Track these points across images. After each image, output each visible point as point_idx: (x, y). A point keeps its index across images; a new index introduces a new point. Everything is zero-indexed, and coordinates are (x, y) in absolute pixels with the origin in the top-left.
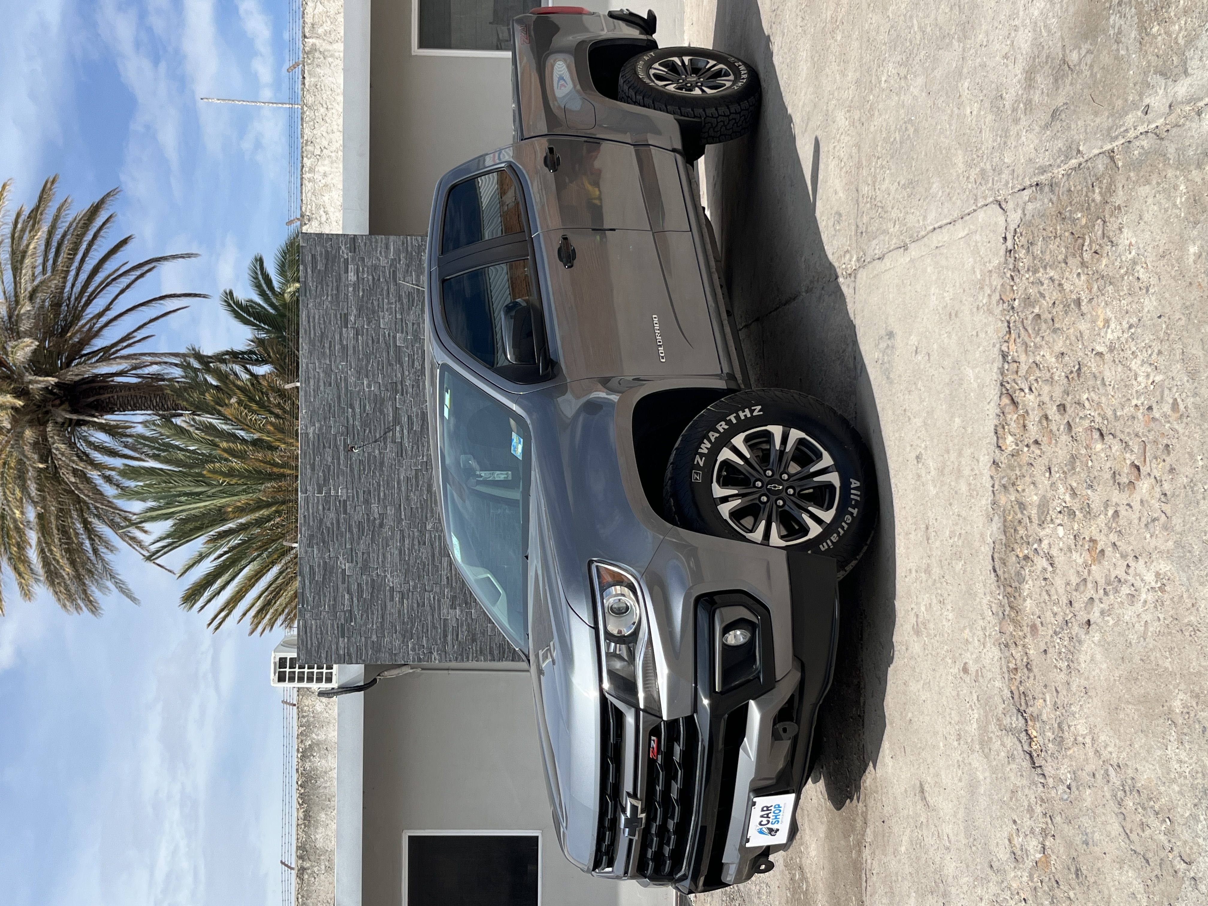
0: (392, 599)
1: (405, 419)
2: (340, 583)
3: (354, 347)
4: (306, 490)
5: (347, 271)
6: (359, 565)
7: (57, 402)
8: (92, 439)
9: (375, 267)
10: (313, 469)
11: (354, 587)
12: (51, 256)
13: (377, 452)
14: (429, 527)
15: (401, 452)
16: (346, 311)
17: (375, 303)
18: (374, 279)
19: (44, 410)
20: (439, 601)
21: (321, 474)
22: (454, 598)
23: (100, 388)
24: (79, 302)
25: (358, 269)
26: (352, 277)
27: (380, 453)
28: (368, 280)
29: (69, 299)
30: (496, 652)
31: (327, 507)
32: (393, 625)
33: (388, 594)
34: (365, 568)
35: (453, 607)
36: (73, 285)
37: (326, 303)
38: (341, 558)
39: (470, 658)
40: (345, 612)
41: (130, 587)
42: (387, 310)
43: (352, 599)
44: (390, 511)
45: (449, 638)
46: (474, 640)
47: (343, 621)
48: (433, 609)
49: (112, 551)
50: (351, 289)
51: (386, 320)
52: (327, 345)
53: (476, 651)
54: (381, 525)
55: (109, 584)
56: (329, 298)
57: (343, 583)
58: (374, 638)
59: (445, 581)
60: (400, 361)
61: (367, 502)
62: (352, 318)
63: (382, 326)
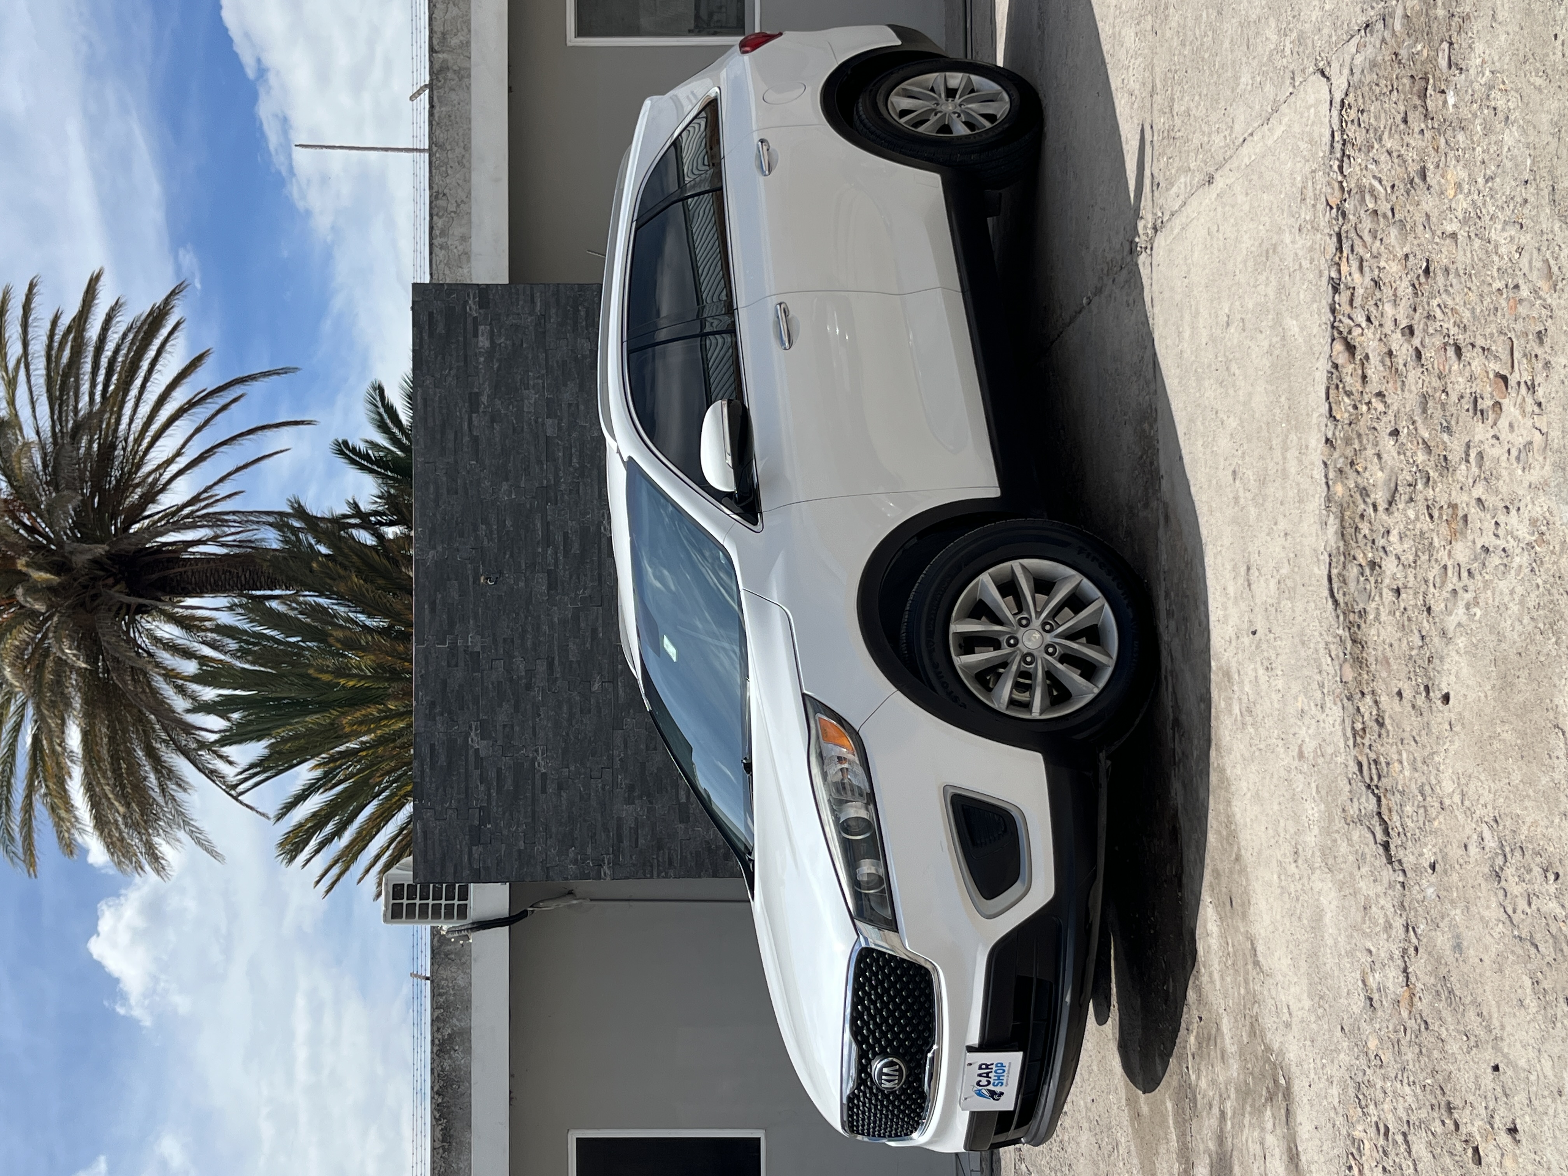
0: (544, 791)
1: (559, 538)
2: (471, 768)
3: (488, 439)
4: (424, 640)
5: (476, 335)
6: (499, 742)
7: (110, 581)
8: (159, 633)
9: (516, 328)
10: (433, 610)
11: (493, 774)
12: (101, 378)
13: (522, 584)
14: (595, 688)
15: (553, 583)
16: (476, 390)
17: (518, 378)
18: (514, 344)
19: (93, 592)
20: (611, 792)
21: (444, 617)
22: (631, 788)
23: (169, 560)
24: (140, 445)
25: (492, 332)
26: (483, 342)
27: (527, 586)
28: (506, 347)
29: (126, 440)
30: (693, 864)
31: (453, 662)
32: (547, 829)
33: (538, 783)
34: (506, 747)
35: (630, 801)
36: (131, 421)
37: (449, 379)
38: (473, 734)
39: (655, 870)
40: (480, 808)
41: (210, 837)
42: (533, 387)
43: (489, 791)
44: (541, 667)
45: (626, 843)
46: (660, 847)
47: (476, 822)
48: (603, 804)
49: (185, 790)
50: (482, 359)
51: (532, 401)
52: (451, 436)
53: (664, 863)
54: (529, 687)
55: (182, 835)
56: (453, 372)
57: (477, 768)
58: (521, 844)
59: (617, 765)
60: (551, 457)
61: (509, 655)
62: (484, 399)
63: (526, 409)
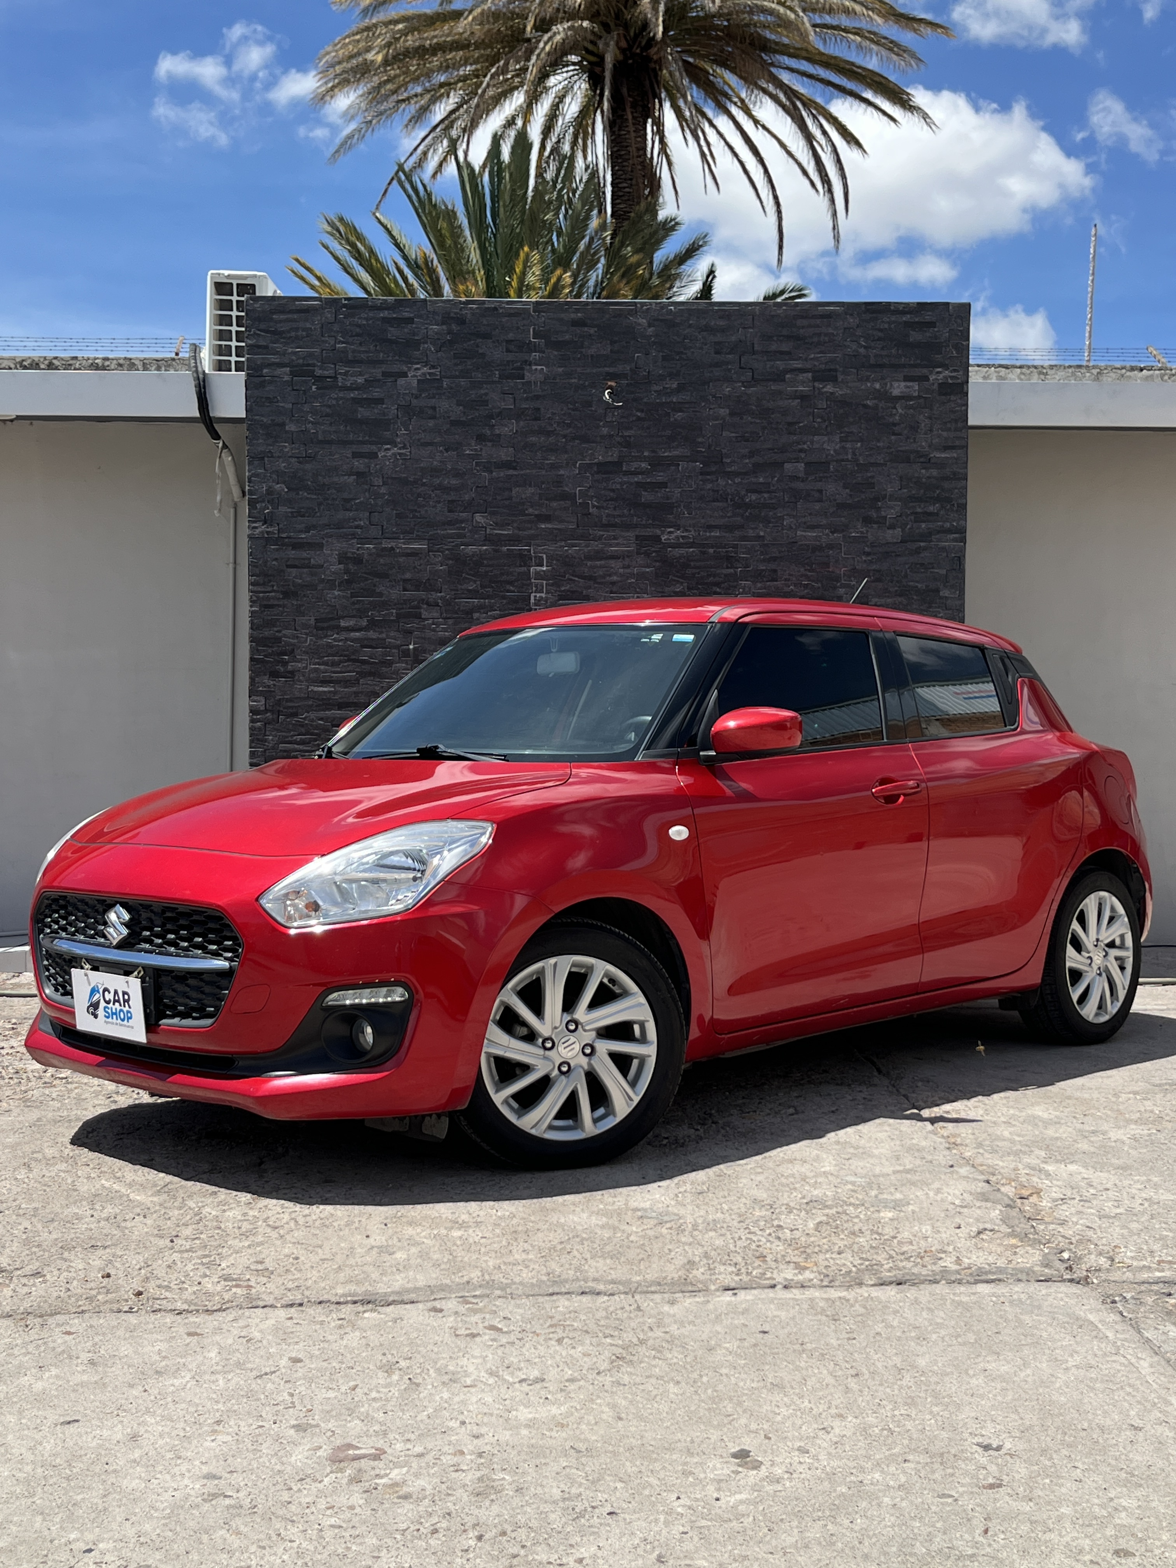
0: (355, 455)
1: (660, 477)
2: (384, 368)
3: (780, 392)
4: (539, 312)
5: (907, 379)
6: (415, 402)
9: (914, 428)
10: (576, 323)
11: (376, 393)
13: (605, 431)
14: (478, 517)
15: (606, 469)
16: (840, 378)
17: (854, 429)
18: (894, 425)
20: (354, 536)
21: (567, 337)
22: (358, 560)
24: (766, 80)
25: (910, 398)
26: (898, 388)
27: (602, 437)
28: (891, 415)
29: (772, 64)
30: (267, 633)
31: (512, 347)
32: (310, 458)
33: (366, 449)
34: (408, 410)
35: (343, 558)
37: (854, 346)
38: (425, 370)
39: (256, 588)
40: (335, 378)
41: (354, 150)
42: (843, 448)
43: (355, 389)
44: (505, 454)
45: (292, 553)
46: (286, 595)
47: (318, 372)
48: (339, 526)
49: (406, 125)
50: (877, 386)
51: (825, 446)
52: (785, 347)
53: (268, 598)
54: (481, 438)
56: (862, 350)
57: (384, 374)
58: (291, 427)
59: (387, 544)
60: (758, 468)
61: (519, 415)
62: (829, 388)
63: (816, 438)
